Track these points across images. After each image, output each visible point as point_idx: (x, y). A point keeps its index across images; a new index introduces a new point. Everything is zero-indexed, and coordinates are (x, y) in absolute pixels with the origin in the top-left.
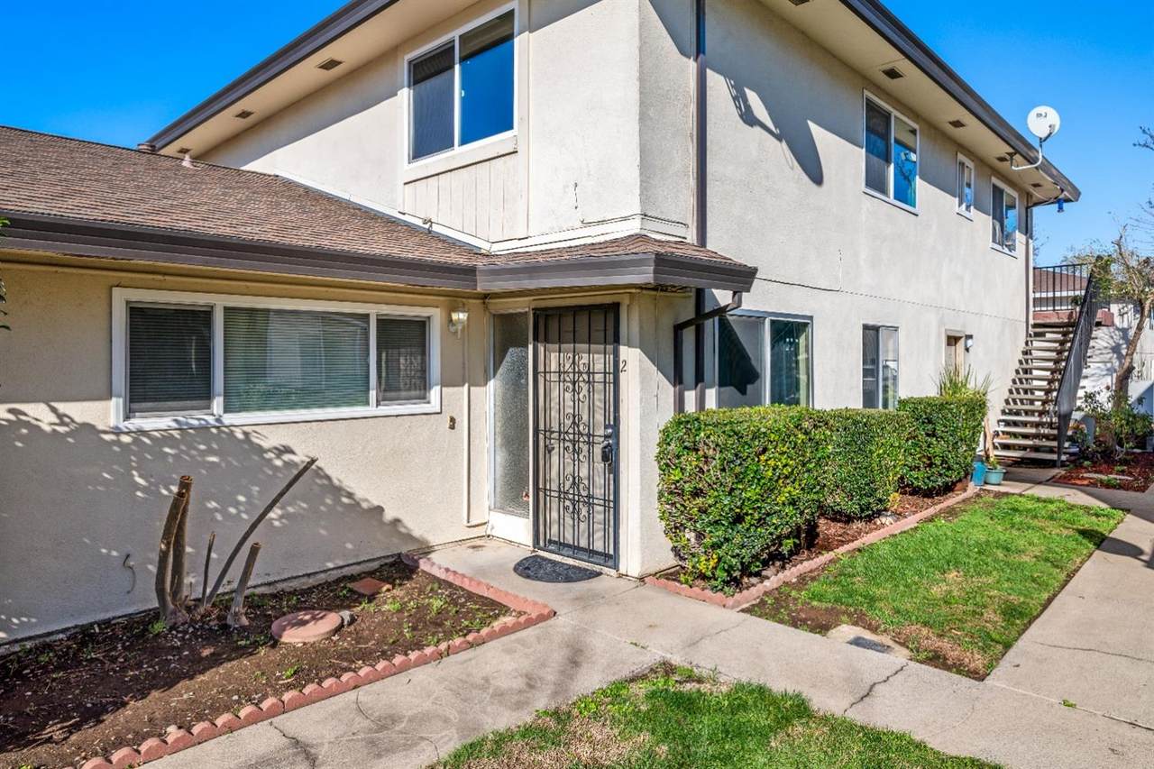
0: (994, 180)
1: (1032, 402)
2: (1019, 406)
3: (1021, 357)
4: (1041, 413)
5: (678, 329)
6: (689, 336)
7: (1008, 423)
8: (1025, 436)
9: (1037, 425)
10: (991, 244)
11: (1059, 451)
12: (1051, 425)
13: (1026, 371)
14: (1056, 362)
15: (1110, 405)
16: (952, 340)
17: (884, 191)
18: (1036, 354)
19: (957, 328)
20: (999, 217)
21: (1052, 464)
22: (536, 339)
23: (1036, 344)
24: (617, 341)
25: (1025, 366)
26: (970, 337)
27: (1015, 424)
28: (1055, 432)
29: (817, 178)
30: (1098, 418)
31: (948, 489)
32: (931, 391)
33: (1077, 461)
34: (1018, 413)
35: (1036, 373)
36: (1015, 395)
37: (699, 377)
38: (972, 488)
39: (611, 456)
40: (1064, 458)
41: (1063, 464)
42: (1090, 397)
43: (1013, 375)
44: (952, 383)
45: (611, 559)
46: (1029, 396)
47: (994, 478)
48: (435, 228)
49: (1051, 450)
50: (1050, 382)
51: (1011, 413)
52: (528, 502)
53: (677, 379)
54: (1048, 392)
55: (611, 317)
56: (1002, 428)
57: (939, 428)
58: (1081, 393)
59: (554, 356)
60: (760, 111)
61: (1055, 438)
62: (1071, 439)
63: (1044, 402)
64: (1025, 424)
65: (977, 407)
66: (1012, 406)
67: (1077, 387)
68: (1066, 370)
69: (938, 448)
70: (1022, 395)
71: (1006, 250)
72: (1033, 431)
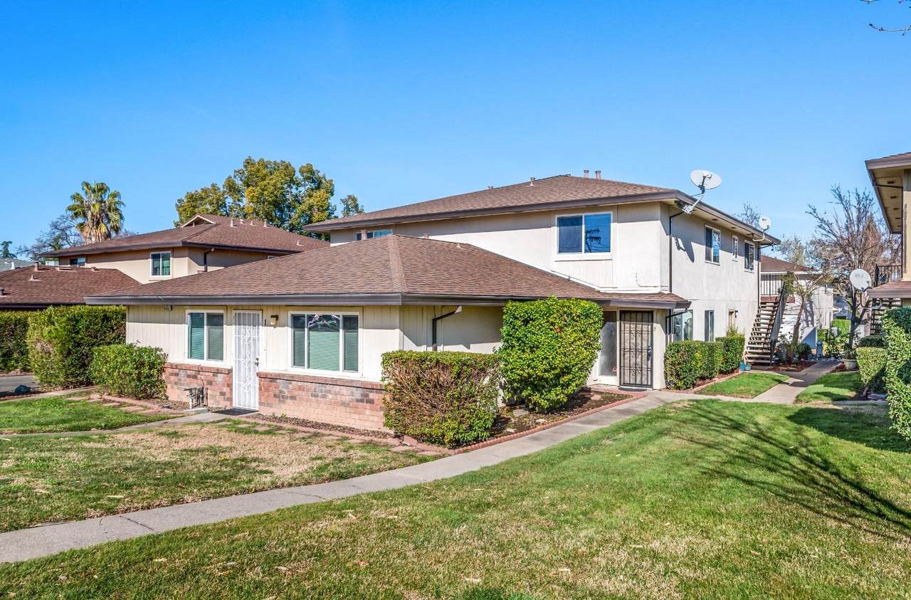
0: (745, 241)
1: (760, 339)
2: (755, 341)
3: (755, 318)
4: (765, 343)
5: (666, 318)
6: (668, 320)
7: (751, 348)
8: (758, 354)
9: (762, 349)
10: (744, 269)
11: (770, 359)
12: (768, 349)
13: (758, 324)
14: (771, 320)
15: (791, 340)
16: (731, 313)
17: (710, 260)
18: (762, 316)
19: (732, 308)
20: (747, 255)
21: (768, 364)
22: (620, 320)
23: (762, 312)
24: (652, 321)
25: (758, 322)
26: (737, 311)
27: (753, 348)
28: (769, 351)
29: (693, 260)
30: (785, 345)
31: (732, 371)
32: (723, 335)
33: (778, 363)
34: (755, 344)
35: (762, 325)
36: (754, 336)
37: (670, 332)
38: (740, 372)
39: (650, 356)
40: (773, 362)
41: (772, 365)
42: (783, 336)
43: (753, 326)
44: (732, 332)
45: (651, 386)
46: (759, 336)
47: (748, 368)
48: (571, 279)
49: (768, 359)
50: (768, 329)
51: (752, 343)
52: (616, 372)
53: (666, 333)
54: (767, 334)
55: (650, 314)
56: (749, 350)
57: (731, 348)
58: (779, 335)
59: (626, 325)
60: (682, 246)
61: (769, 354)
62: (775, 354)
63: (766, 339)
64: (757, 348)
65: (742, 340)
66: (752, 340)
67: (778, 332)
68: (775, 324)
69: (730, 355)
70: (756, 336)
71: (750, 270)
72: (761, 351)
